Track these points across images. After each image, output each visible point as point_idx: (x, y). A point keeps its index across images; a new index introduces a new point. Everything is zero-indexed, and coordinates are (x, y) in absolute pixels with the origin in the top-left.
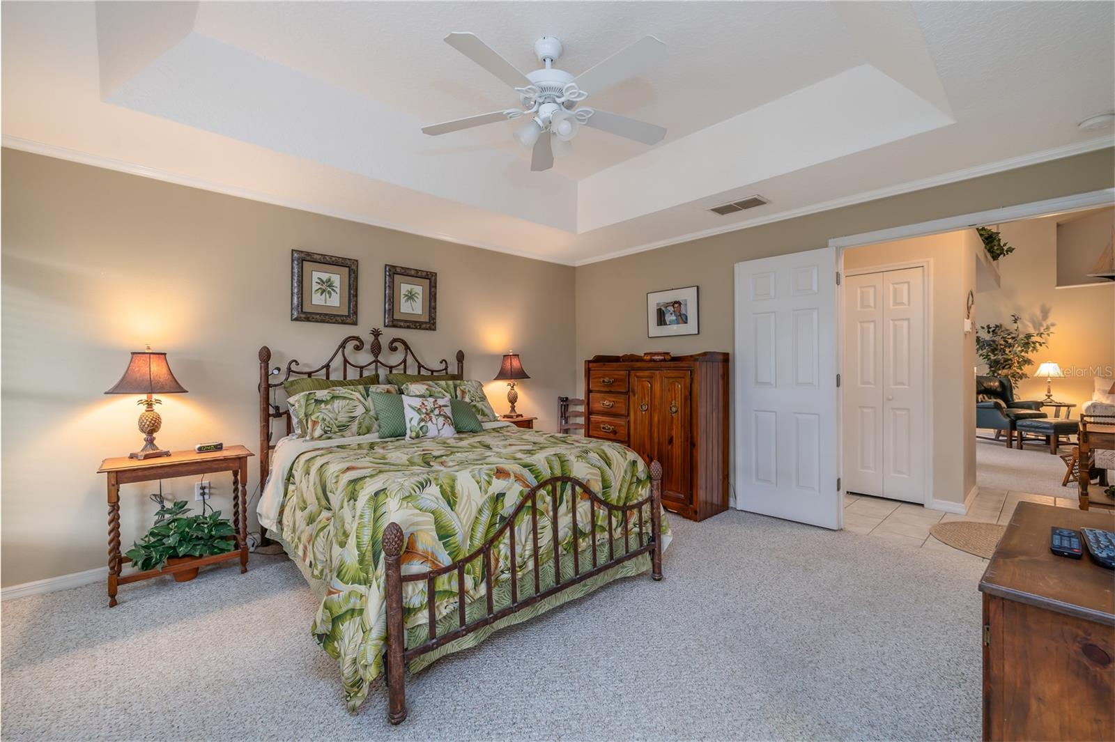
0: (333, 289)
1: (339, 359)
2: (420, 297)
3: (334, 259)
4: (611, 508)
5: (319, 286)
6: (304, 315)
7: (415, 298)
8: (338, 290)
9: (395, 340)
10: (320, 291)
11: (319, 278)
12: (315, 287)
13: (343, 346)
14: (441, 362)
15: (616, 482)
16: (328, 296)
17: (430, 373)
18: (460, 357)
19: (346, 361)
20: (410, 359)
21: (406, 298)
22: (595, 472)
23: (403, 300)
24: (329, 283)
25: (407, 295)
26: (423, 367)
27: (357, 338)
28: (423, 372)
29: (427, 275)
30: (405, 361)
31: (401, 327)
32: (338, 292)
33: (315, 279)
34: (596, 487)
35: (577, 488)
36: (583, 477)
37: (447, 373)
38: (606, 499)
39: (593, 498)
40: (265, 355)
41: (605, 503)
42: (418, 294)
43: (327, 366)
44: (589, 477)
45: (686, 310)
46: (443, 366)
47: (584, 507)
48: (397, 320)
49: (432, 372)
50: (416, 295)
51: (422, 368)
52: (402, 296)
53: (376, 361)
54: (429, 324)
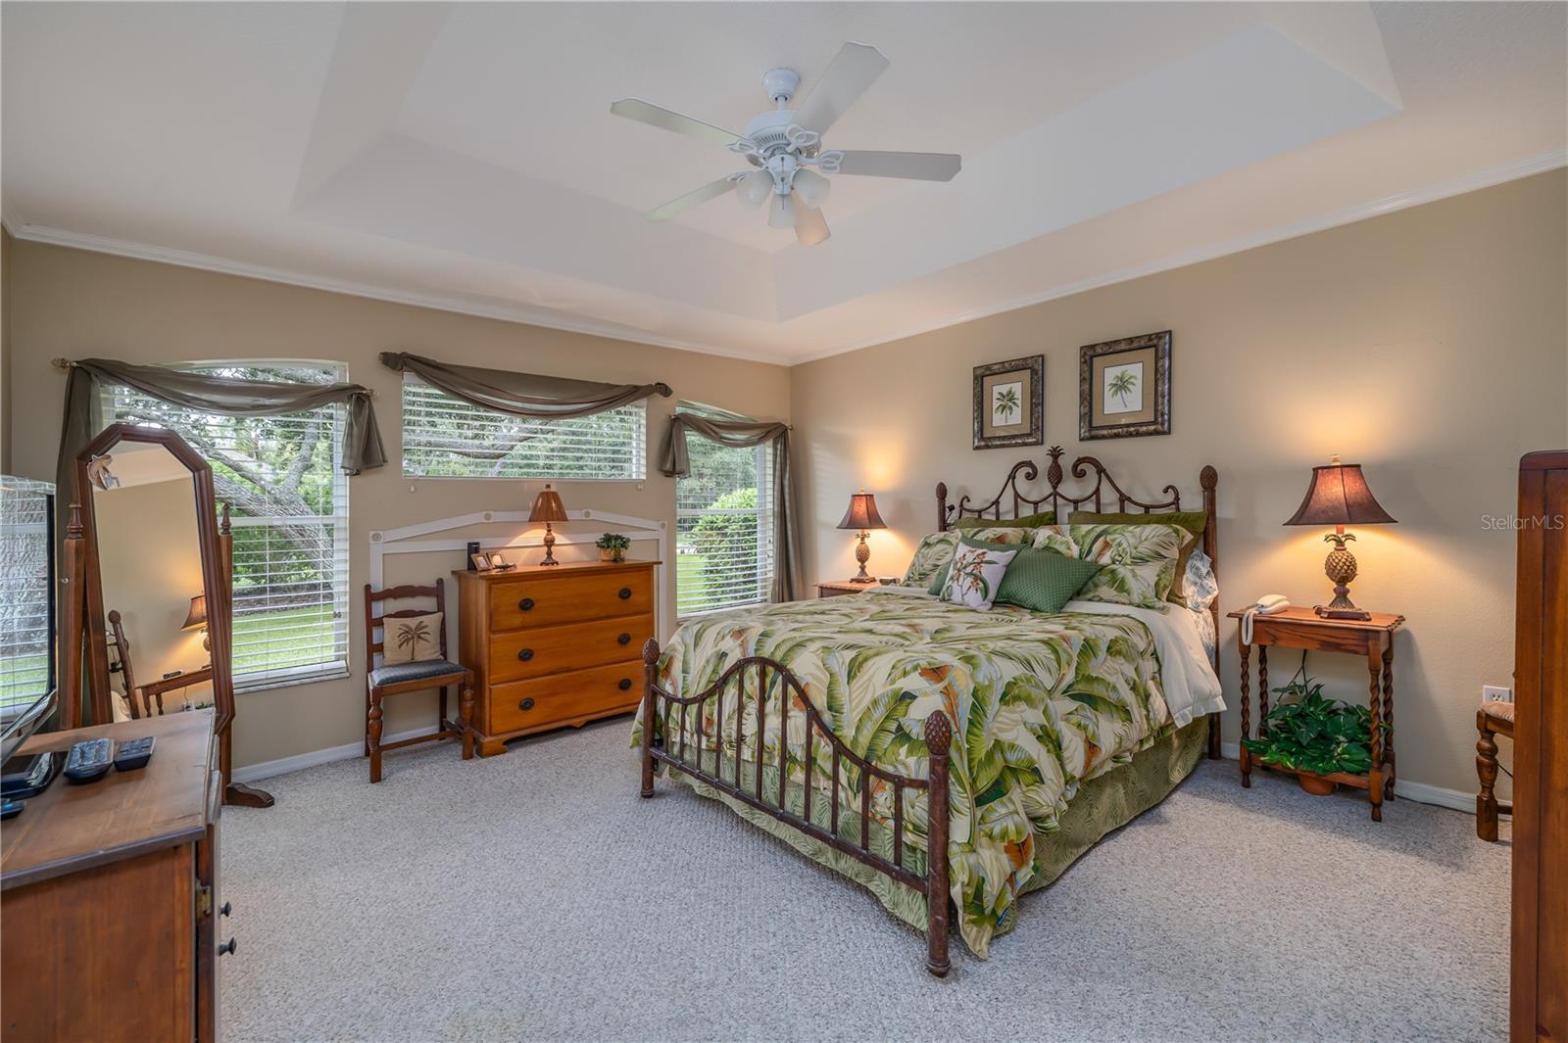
0: (1014, 403)
1: (1009, 493)
2: (1139, 382)
3: (1013, 363)
4: (840, 750)
5: (1000, 403)
6: (986, 440)
7: (1130, 386)
8: (1019, 402)
9: (1081, 461)
10: (1001, 408)
11: (1000, 393)
12: (996, 404)
13: (1012, 477)
14: (1166, 491)
15: (852, 711)
16: (1008, 412)
17: (1141, 511)
18: (1209, 479)
19: (1017, 495)
20: (1106, 489)
21: (1114, 389)
22: (822, 676)
23: (1108, 392)
24: (1010, 396)
25: (1115, 385)
26: (1129, 499)
27: (1029, 464)
28: (1132, 510)
29: (1150, 340)
30: (1097, 491)
31: (1104, 437)
32: (1020, 405)
33: (996, 395)
34: (820, 701)
35: (790, 688)
36: (802, 675)
37: (1178, 509)
38: (834, 730)
39: (813, 716)
40: (942, 491)
41: (831, 735)
42: (1135, 378)
43: (996, 503)
44: (809, 679)
46: (1170, 498)
47: (798, 718)
48: (1097, 428)
49: (1147, 508)
50: (1132, 380)
51: (1126, 502)
52: (1107, 388)
53: (1055, 494)
54: (1157, 424)
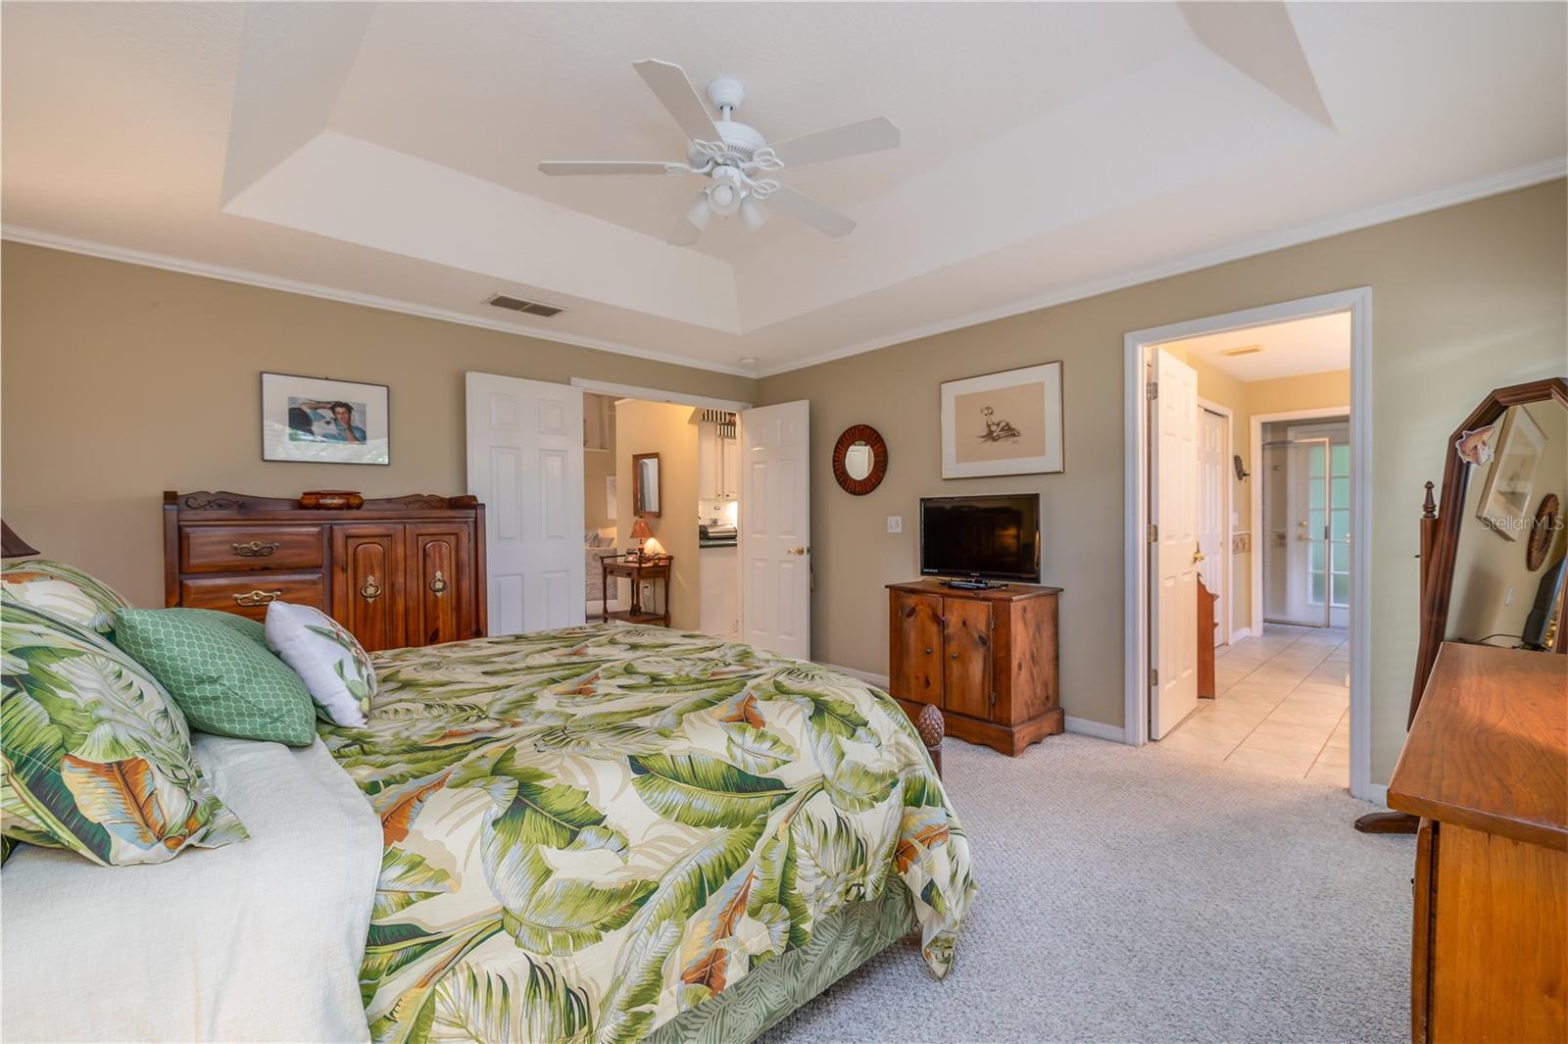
45: (364, 422)
